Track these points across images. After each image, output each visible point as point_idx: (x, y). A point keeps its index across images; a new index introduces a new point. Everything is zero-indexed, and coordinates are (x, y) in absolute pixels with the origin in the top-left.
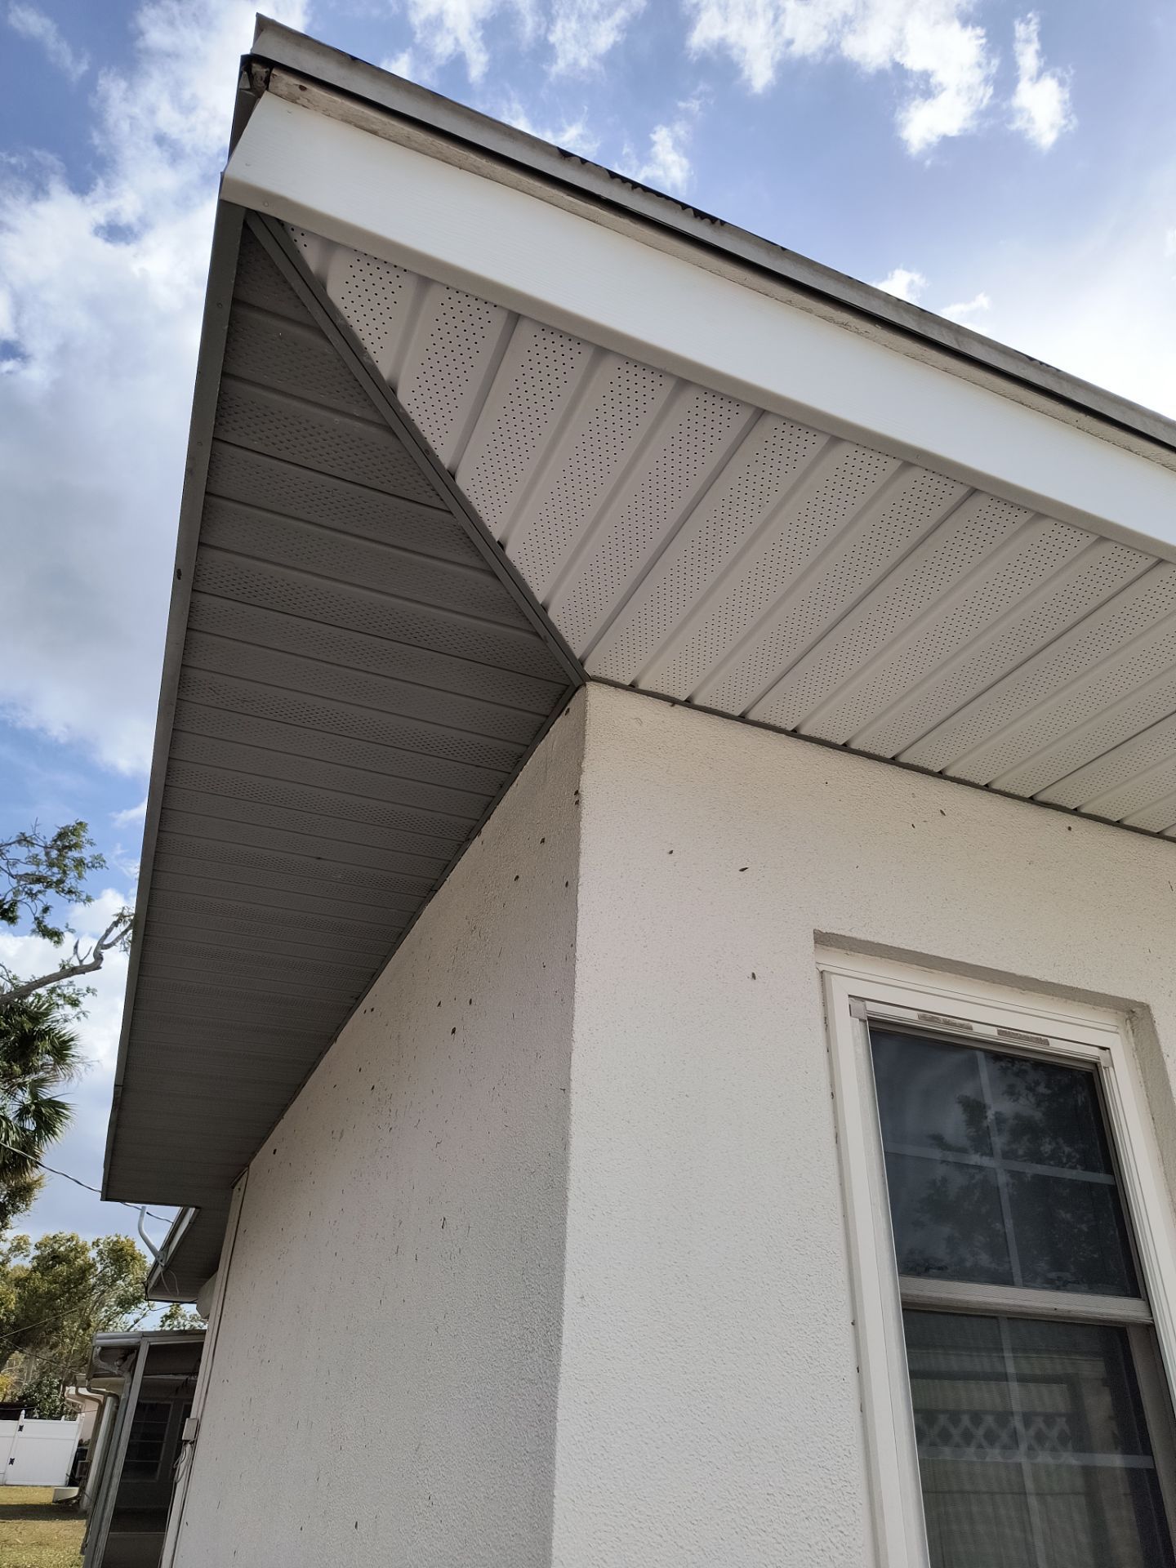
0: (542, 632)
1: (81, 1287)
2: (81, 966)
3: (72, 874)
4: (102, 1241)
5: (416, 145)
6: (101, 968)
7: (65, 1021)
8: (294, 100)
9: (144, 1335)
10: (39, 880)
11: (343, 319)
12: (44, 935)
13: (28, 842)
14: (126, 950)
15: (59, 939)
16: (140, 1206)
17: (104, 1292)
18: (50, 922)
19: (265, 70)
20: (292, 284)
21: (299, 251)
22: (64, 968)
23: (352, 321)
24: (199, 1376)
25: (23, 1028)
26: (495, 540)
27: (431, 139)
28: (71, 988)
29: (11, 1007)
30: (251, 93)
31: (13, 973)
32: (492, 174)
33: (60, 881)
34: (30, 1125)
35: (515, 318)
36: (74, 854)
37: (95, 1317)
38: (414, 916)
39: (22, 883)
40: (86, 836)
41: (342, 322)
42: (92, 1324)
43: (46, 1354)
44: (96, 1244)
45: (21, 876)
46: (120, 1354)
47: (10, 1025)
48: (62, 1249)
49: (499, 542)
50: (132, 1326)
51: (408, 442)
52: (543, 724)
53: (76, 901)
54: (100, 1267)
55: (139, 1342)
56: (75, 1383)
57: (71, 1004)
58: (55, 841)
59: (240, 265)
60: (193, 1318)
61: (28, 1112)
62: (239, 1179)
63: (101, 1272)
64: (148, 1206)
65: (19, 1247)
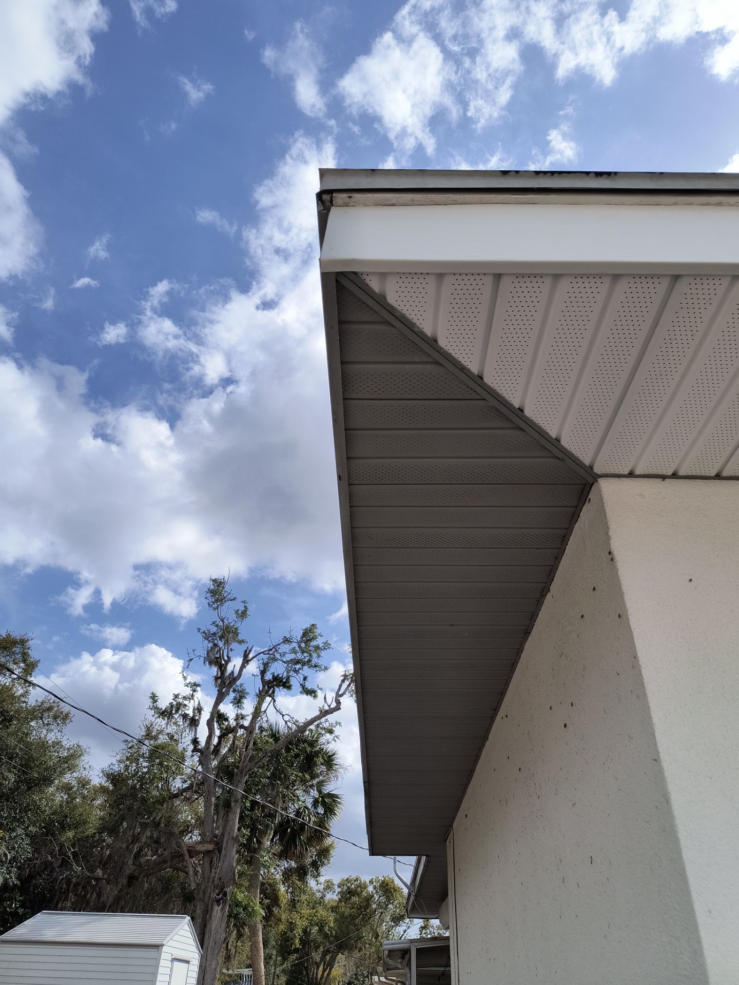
0: (560, 455)
1: (368, 911)
2: (330, 709)
3: (314, 655)
4: (374, 880)
5: (417, 203)
6: (341, 709)
7: (328, 743)
8: (347, 205)
9: (412, 941)
10: (298, 662)
11: (399, 312)
12: (307, 694)
13: (288, 641)
14: (352, 696)
15: (315, 694)
16: (393, 857)
17: (382, 913)
18: (309, 686)
19: (329, 196)
20: (368, 303)
21: (367, 285)
22: (321, 711)
23: (404, 312)
24: (451, 967)
25: (306, 751)
26: (516, 408)
27: (425, 196)
28: (327, 723)
29: (298, 739)
30: (325, 211)
31: (295, 719)
32: (464, 201)
33: (310, 661)
34: (321, 810)
35: (498, 277)
36: (313, 643)
37: (380, 930)
38: (519, 651)
39: (290, 665)
40: (317, 631)
41: (399, 314)
42: (380, 934)
43: (357, 954)
44: (371, 882)
45: (288, 661)
46: (399, 954)
47: (299, 750)
48: (353, 886)
49: (519, 408)
50: (403, 935)
51: (450, 367)
52: (574, 513)
53: (320, 671)
54: (376, 897)
55: (410, 947)
56: (377, 974)
57: (329, 732)
58: (302, 638)
59: (338, 303)
60: (438, 928)
61: (318, 802)
62: (448, 835)
63: (378, 900)
64: (397, 857)
65: (329, 886)
